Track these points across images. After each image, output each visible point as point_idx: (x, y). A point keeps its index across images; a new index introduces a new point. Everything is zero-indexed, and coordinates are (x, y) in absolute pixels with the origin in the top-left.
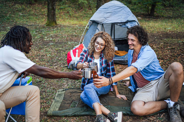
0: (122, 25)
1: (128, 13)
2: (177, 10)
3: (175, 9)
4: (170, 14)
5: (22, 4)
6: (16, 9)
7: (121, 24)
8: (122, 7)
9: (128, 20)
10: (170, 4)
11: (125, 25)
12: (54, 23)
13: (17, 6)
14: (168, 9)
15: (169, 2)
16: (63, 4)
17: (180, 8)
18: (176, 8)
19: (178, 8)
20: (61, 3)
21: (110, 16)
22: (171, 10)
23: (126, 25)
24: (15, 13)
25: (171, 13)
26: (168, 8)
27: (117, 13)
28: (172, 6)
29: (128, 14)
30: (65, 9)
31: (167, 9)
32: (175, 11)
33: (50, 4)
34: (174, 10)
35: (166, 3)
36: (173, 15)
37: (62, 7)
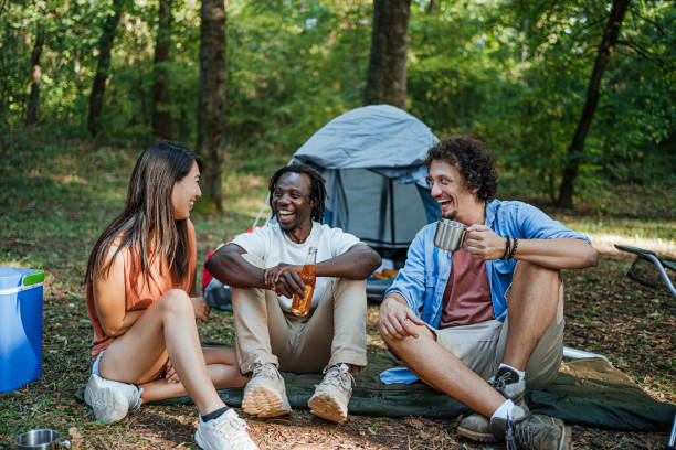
0: (402, 176)
1: (423, 139)
2: (658, 194)
3: (648, 191)
4: (632, 206)
5: (121, 146)
6: (98, 163)
7: (397, 175)
8: (402, 122)
9: (418, 160)
10: (631, 173)
11: (409, 175)
12: (214, 206)
13: (101, 153)
14: (624, 191)
15: (627, 166)
16: (258, 154)
17: (668, 189)
18: (654, 186)
19: (659, 188)
20: (252, 151)
21: (363, 146)
22: (636, 193)
23: (411, 177)
24: (90, 174)
25: (635, 204)
26: (623, 187)
27: (386, 138)
28: (640, 182)
29: (422, 142)
30: (262, 169)
31: (622, 190)
32: (649, 198)
33: (206, 141)
34: (647, 195)
35: (617, 170)
36: (643, 209)
37: (254, 163)
